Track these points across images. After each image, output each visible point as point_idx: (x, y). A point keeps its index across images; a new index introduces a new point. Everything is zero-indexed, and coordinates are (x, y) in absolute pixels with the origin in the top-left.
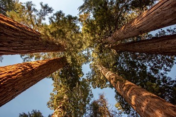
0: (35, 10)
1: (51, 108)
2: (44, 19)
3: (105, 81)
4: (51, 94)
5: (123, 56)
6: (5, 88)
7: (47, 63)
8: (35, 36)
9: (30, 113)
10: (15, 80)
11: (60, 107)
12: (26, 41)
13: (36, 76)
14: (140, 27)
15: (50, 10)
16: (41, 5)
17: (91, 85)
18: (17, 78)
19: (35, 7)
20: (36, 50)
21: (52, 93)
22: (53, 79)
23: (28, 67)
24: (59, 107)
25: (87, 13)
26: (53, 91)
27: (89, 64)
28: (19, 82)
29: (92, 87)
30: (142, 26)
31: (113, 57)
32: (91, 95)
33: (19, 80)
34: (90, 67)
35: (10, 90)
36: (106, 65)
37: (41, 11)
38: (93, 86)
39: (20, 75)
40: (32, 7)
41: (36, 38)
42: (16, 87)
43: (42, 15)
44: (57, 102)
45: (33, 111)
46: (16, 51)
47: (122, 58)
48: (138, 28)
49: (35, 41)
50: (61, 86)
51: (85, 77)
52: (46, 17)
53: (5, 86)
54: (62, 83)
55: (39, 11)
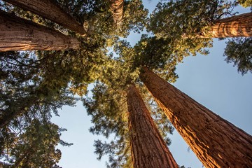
0: (111, 159)
1: (211, 43)
2: (112, 142)
3: (129, 6)
4: (195, 54)
5: (82, 10)
6: (211, 140)
7: (158, 99)
8: (136, 144)
9: (233, 63)
10: (196, 132)
11: (201, 34)
12: (146, 152)
13: (180, 105)
14: (27, 40)
15: (98, 144)
16: (100, 158)
17: (148, 16)
18: (194, 131)
19: (108, 162)
20: (150, 129)
21: (192, 55)
22: (175, 69)
23: (175, 122)
24: (202, 37)
25: (71, 92)
26: (189, 55)
27: (125, 39)
28: (196, 125)
29: (149, 14)
30: (23, 40)
31: (94, 20)
32: (160, 7)
33: (195, 126)
34: (128, 34)
35: (210, 131)
36: (109, 20)
37: (107, 152)
38: (147, 14)
39: (188, 129)
40: (110, 164)
41: (137, 140)
42: (204, 125)
43: (110, 148)
44: (197, 44)
45: (228, 62)
46: (163, 156)
47: (84, 9)
48: (30, 40)
49: (140, 139)
50: (176, 51)
51: (145, 31)
52: (108, 142)
53: (209, 141)
54: (171, 53)
55: (108, 154)
